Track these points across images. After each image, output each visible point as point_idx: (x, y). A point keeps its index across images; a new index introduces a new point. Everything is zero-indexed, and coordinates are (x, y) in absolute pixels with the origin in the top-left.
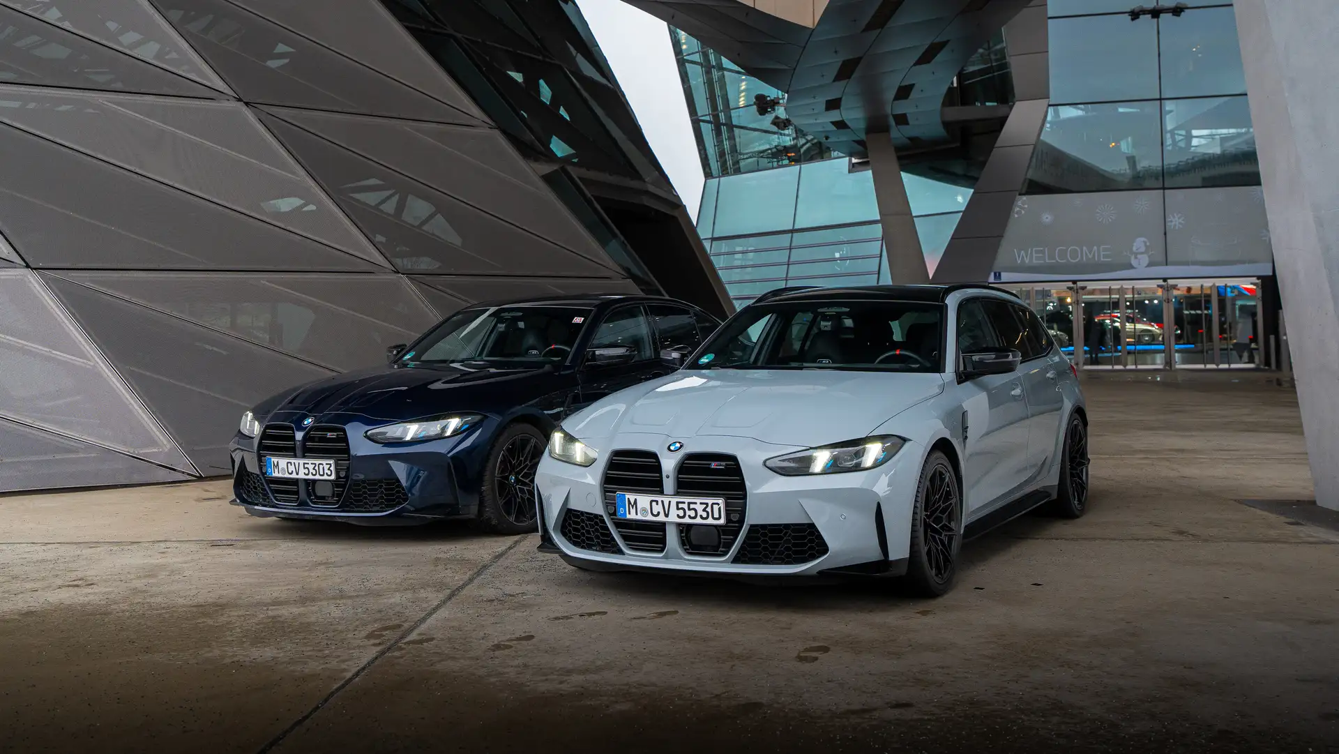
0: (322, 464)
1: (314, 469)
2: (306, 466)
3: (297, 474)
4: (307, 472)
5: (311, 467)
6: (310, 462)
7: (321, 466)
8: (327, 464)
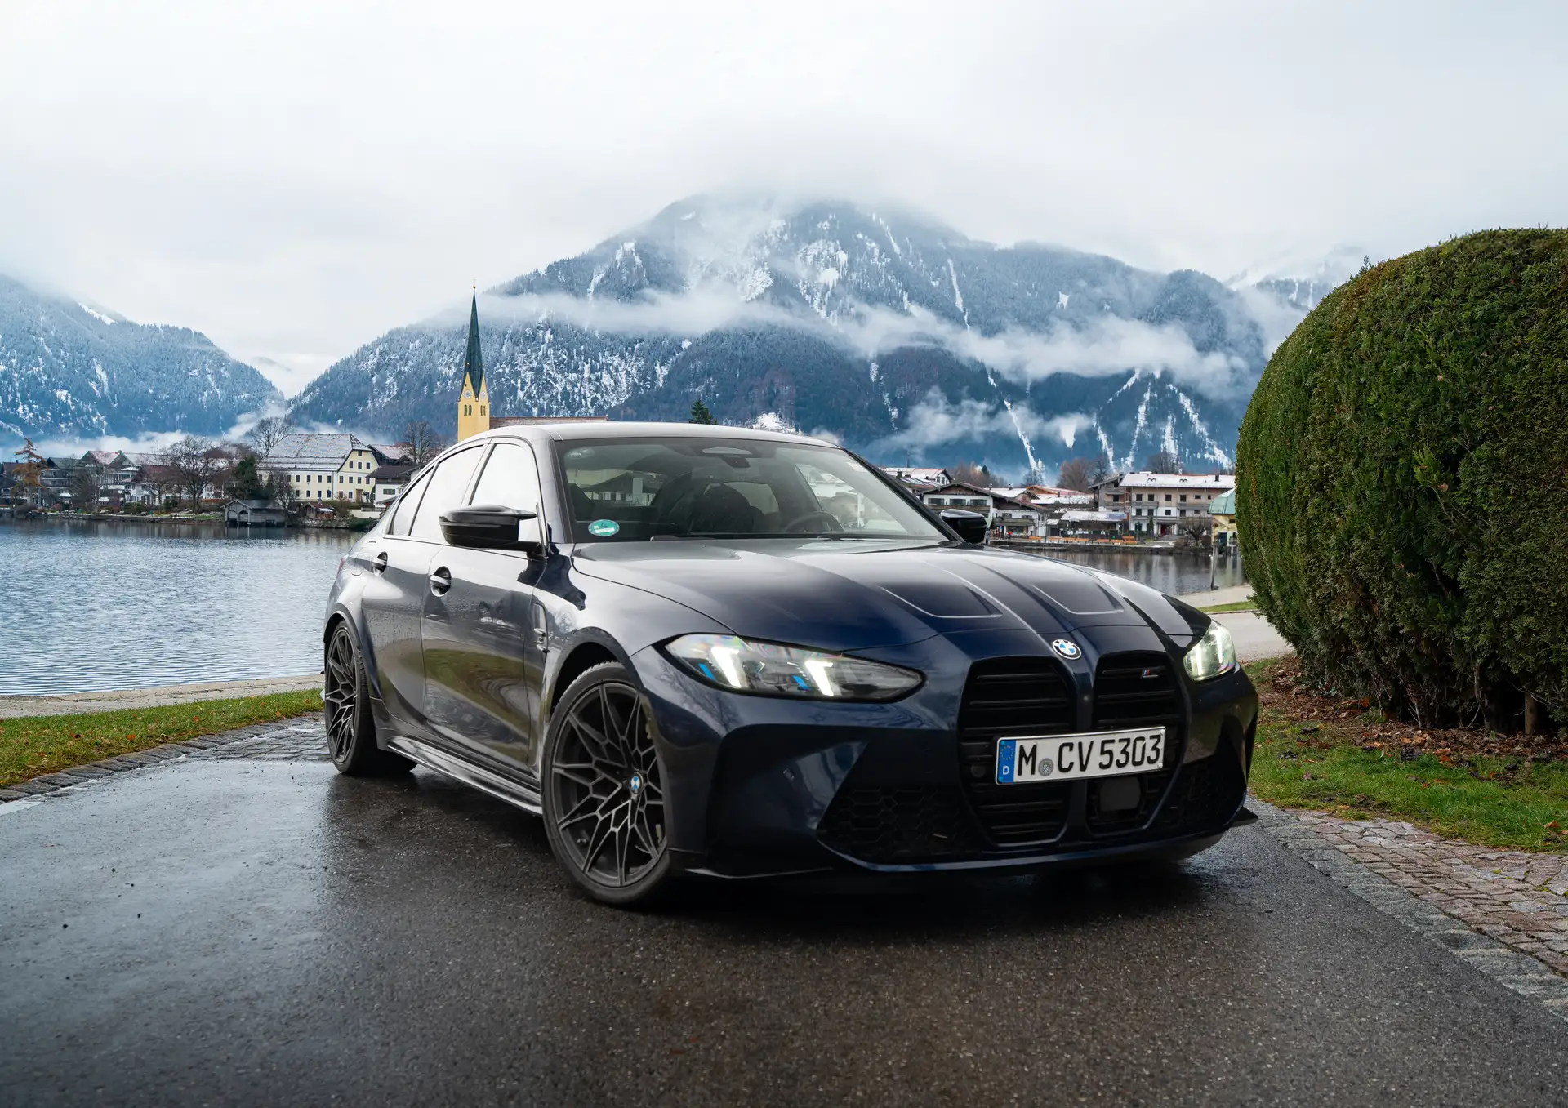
0: (1143, 739)
1: (1124, 751)
2: (1107, 747)
3: (1083, 768)
4: (1106, 762)
5: (1117, 748)
6: (1117, 738)
7: (1140, 744)
8: (1152, 737)
